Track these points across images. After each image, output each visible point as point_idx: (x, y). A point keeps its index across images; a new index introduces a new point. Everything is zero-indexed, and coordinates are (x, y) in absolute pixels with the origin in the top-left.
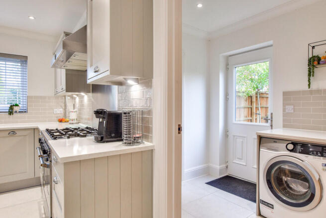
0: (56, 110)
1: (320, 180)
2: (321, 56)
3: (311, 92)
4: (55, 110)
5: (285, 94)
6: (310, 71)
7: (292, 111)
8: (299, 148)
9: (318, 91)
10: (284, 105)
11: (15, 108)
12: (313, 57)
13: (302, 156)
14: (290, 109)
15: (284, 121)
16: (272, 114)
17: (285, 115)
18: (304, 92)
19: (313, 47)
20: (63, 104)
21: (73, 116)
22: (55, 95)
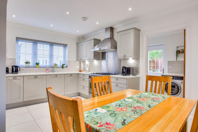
1: (180, 87)
2: (180, 50)
3: (177, 62)
4: (76, 67)
5: (169, 62)
6: (177, 55)
7: (171, 68)
8: (174, 78)
9: (179, 61)
10: (168, 65)
12: (178, 51)
13: (175, 80)
14: (170, 67)
15: (168, 71)
16: (163, 69)
17: (169, 69)
18: (175, 61)
19: (178, 47)
20: (79, 64)
21: (87, 69)
22: (77, 60)
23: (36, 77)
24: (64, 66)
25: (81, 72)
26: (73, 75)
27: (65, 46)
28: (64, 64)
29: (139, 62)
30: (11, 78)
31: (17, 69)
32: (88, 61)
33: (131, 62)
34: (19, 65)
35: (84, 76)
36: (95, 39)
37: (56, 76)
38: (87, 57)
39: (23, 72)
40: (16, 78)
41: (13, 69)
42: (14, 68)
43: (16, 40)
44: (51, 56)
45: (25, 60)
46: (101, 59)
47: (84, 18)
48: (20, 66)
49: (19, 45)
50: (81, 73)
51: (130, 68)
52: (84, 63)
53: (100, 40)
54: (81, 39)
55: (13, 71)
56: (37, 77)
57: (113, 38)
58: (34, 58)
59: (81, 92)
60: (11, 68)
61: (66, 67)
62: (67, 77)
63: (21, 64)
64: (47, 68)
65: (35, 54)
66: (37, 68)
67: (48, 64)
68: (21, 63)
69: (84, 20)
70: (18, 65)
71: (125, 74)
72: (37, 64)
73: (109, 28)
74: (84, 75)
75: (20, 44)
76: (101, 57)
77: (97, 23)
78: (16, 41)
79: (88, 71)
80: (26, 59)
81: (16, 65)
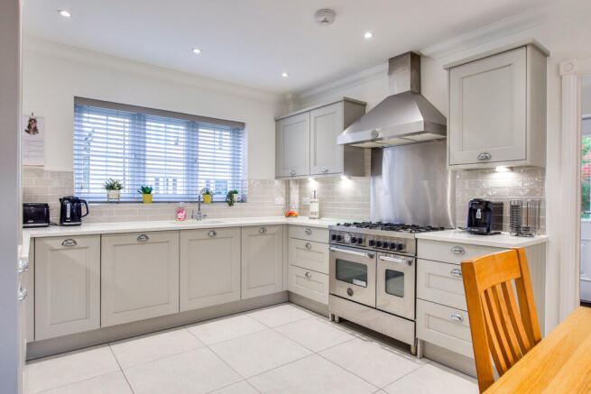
0: (278, 199)
20: (284, 191)
21: (315, 208)
22: (277, 178)
23: (143, 236)
24: (236, 197)
25: (291, 218)
26: (269, 230)
27: (237, 127)
28: (236, 192)
29: (542, 183)
30: (57, 244)
31: (79, 209)
32: (316, 179)
33: (503, 183)
34: (86, 195)
35: (309, 233)
36: (347, 101)
37: (212, 234)
38: (315, 165)
39: (99, 221)
40: (75, 242)
41: (63, 209)
42: (69, 205)
43: (76, 106)
44: (192, 163)
45: (104, 177)
46: (368, 170)
47: (326, 11)
48: (87, 200)
49: (87, 134)
50: (292, 220)
51: (502, 204)
52: (300, 188)
53: (364, 105)
54: (290, 105)
55: (63, 218)
56: (147, 238)
57: (420, 93)
58: (136, 170)
59: (299, 288)
60: (59, 205)
61: (242, 201)
62: (250, 236)
63: (91, 191)
64: (177, 207)
65: (139, 157)
66: (147, 206)
67: (181, 191)
68: (92, 188)
69: (325, 21)
70: (82, 195)
71: (485, 230)
72: (146, 191)
73: (404, 55)
74: (309, 229)
75: (90, 130)
76: (368, 164)
77: (368, 35)
78: (75, 111)
79: (317, 216)
80: (109, 173)
81: (76, 196)
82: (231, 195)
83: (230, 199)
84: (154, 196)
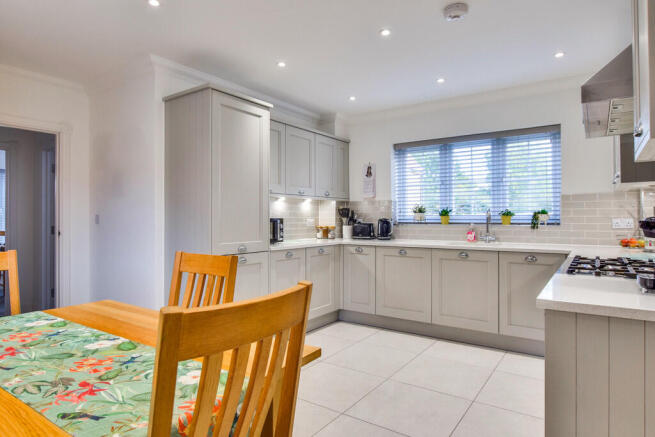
0: (619, 221)
4: (615, 221)
11: (542, 218)
20: (634, 209)
28: (543, 212)
42: (380, 225)
43: (396, 150)
62: (513, 263)
82: (535, 216)
83: (535, 222)
84: (451, 218)
